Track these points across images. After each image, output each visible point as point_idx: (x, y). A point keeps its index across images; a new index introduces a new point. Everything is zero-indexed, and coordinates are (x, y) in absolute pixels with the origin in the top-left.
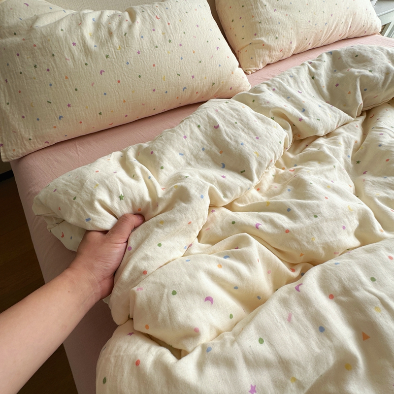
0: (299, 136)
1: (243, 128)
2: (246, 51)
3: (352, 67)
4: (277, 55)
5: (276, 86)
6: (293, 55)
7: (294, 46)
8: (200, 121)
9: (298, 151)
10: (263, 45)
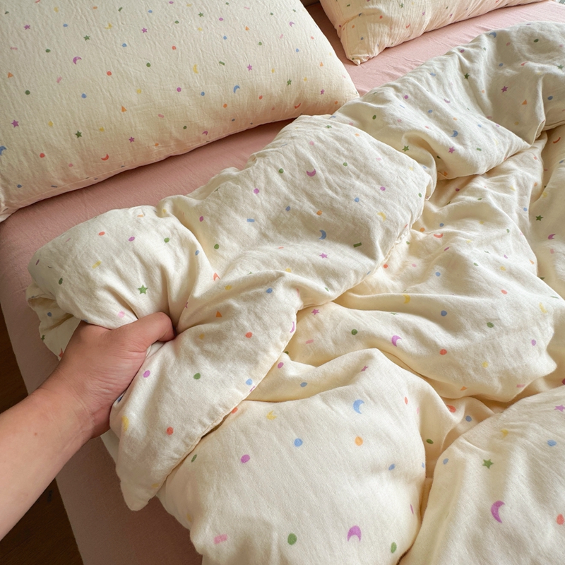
0: (446, 174)
1: (358, 172)
2: (353, 27)
3: (528, 59)
4: (401, 33)
5: (410, 92)
6: (425, 33)
7: (428, 18)
8: (282, 163)
9: (444, 199)
10: (381, 18)
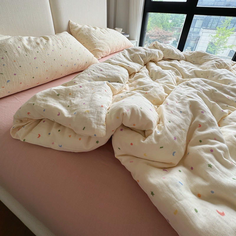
1: (112, 69)
4: (105, 54)
5: (115, 59)
6: (110, 54)
7: (110, 51)
8: (93, 69)
9: (132, 78)
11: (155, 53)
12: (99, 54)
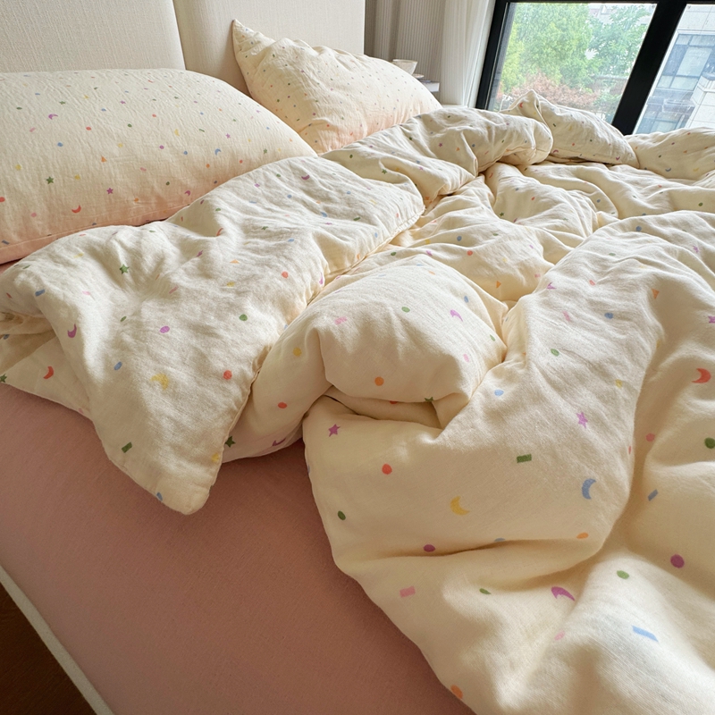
2: (306, 134)
4: (347, 139)
10: (328, 126)
11: (522, 129)
12: (326, 139)
